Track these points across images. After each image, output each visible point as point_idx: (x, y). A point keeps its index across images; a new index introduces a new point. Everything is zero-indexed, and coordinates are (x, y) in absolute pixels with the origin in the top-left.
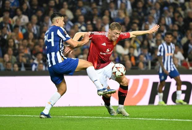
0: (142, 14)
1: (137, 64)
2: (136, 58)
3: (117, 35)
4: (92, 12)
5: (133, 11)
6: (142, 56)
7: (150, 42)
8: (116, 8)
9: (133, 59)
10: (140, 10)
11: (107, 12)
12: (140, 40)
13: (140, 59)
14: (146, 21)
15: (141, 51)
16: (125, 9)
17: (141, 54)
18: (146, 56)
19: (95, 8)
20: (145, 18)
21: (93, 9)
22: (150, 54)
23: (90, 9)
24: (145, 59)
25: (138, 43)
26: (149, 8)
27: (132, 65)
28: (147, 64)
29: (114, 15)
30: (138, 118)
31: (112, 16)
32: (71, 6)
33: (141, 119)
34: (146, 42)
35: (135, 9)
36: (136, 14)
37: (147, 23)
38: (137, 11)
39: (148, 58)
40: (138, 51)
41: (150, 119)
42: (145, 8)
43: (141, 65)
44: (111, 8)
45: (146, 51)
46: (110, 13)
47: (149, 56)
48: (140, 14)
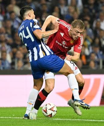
0: (94, 11)
1: (88, 63)
2: (87, 57)
3: (78, 34)
4: (42, 8)
5: (84, 8)
6: (93, 55)
7: (102, 40)
8: (66, 4)
9: (83, 57)
10: (91, 7)
11: (57, 8)
12: (91, 38)
13: (91, 58)
14: (98, 18)
15: (92, 49)
16: (75, 6)
17: (92, 53)
18: (97, 55)
19: (44, 4)
20: (97, 14)
21: (42, 5)
22: (101, 53)
23: (38, 5)
24: (96, 58)
25: (89, 41)
26: (100, 5)
27: (83, 64)
28: (98, 63)
29: (64, 11)
30: (89, 120)
31: (62, 13)
32: (19, 2)
33: (92, 120)
34: (97, 41)
35: (86, 6)
36: (87, 10)
37: (99, 20)
38: (88, 8)
39: (100, 57)
40: (89, 49)
41: (101, 121)
42: (96, 4)
43: (92, 64)
44: (61, 4)
45: (98, 50)
46: (60, 10)
47: (101, 55)
48: (91, 10)
